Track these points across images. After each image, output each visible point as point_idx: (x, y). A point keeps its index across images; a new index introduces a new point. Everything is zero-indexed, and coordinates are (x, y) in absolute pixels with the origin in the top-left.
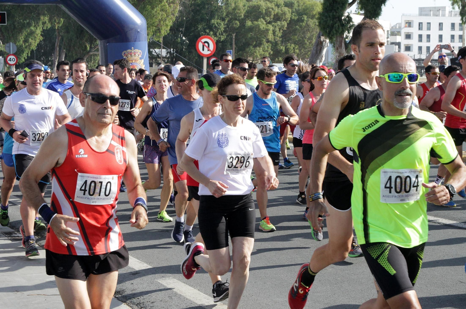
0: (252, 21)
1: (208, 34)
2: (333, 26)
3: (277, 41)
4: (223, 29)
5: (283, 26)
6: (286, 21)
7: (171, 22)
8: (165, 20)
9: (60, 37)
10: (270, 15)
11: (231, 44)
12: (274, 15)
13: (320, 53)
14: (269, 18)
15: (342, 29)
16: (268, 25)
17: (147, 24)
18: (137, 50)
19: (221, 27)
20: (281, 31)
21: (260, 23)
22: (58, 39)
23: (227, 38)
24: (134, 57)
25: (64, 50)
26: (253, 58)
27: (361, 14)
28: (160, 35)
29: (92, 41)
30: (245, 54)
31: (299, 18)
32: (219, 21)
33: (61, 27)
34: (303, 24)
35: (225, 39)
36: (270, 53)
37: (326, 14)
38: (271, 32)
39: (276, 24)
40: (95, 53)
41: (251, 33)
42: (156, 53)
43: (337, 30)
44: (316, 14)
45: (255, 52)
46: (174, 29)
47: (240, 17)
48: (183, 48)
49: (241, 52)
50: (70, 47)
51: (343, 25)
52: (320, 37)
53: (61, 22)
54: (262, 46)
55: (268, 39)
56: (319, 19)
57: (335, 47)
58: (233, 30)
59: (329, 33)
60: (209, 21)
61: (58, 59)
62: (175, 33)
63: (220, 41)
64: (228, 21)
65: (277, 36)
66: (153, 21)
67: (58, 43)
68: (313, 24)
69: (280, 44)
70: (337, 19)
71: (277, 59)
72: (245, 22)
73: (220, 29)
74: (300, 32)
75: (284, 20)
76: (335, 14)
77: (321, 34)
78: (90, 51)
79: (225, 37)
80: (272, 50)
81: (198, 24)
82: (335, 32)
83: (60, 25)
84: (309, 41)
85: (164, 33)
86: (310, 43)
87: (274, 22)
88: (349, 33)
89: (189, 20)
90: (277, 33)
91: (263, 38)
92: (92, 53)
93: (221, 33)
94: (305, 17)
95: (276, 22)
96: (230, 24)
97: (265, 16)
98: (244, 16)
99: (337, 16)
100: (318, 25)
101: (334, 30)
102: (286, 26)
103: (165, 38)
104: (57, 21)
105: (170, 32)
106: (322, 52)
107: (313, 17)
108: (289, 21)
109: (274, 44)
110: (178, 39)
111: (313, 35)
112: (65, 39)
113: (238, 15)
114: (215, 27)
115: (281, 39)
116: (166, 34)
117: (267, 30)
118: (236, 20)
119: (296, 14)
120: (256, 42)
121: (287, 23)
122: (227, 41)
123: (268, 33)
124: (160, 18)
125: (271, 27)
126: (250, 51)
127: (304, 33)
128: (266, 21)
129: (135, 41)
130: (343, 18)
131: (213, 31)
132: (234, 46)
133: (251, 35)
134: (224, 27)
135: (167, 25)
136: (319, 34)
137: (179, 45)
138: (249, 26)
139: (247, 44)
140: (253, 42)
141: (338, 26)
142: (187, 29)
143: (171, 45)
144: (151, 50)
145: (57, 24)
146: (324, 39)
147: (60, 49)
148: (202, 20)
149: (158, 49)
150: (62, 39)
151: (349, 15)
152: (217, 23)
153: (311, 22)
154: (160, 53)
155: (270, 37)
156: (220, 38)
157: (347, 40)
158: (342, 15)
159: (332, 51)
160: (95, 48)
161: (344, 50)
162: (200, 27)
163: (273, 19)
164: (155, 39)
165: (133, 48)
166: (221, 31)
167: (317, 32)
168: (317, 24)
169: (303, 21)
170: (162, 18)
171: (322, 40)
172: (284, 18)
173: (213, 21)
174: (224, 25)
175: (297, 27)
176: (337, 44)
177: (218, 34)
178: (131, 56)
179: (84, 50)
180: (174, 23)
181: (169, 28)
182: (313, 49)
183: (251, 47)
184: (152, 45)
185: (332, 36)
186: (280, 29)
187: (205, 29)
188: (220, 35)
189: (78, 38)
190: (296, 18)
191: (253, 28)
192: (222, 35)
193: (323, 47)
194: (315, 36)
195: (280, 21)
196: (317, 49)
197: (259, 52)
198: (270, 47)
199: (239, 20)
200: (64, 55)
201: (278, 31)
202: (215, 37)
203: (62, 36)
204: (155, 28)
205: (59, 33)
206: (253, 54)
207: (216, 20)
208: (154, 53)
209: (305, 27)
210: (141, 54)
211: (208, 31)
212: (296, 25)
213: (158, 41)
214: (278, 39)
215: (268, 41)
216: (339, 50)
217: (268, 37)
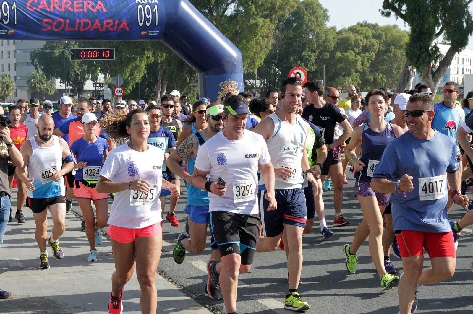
0: (341, 52)
1: (300, 66)
2: (420, 56)
3: (366, 71)
4: (313, 61)
5: (371, 57)
6: (375, 52)
7: (265, 54)
8: (260, 53)
9: (163, 70)
10: (359, 47)
11: (322, 75)
12: (363, 47)
13: (407, 82)
14: (358, 50)
15: (429, 59)
16: (357, 56)
17: (243, 57)
18: (233, 82)
19: (311, 58)
20: (370, 62)
21: (349, 54)
22: (161, 72)
23: (317, 69)
24: (230, 88)
25: (166, 82)
26: (342, 87)
27: (448, 44)
28: (254, 67)
29: (191, 73)
30: (335, 83)
31: (387, 49)
32: (310, 53)
33: (163, 61)
34: (390, 55)
35: (316, 70)
36: (358, 83)
37: (414, 45)
38: (359, 63)
39: (364, 55)
40: (194, 84)
41: (340, 64)
42: (251, 84)
43: (424, 59)
44: (403, 45)
45: (345, 82)
46: (268, 61)
47: (330, 48)
48: (276, 78)
49: (331, 82)
50: (171, 79)
51: (430, 55)
52: (408, 67)
53: (164, 56)
54: (351, 76)
55: (357, 69)
56: (406, 49)
57: (422, 76)
58: (324, 61)
59: (417, 63)
60: (300, 53)
61: (160, 91)
62: (269, 65)
63: (311, 71)
64: (319, 53)
65: (365, 66)
66: (248, 54)
67: (160, 76)
68: (400, 54)
69: (368, 74)
70: (424, 50)
71: (365, 88)
72: (335, 54)
73: (311, 60)
74: (387, 63)
75: (372, 51)
76: (422, 44)
77: (409, 63)
78: (189, 83)
79: (316, 68)
80: (361, 80)
81: (290, 56)
82: (422, 62)
83: (163, 59)
84: (397, 71)
85: (259, 64)
86: (397, 72)
87: (362, 53)
88: (436, 62)
89: (282, 53)
90: (365, 63)
91: (352, 68)
92: (191, 85)
93: (312, 64)
94: (393, 48)
95: (364, 53)
96: (320, 56)
97: (354, 48)
98: (334, 48)
99: (423, 47)
100: (405, 56)
101: (421, 60)
102: (374, 57)
103: (259, 69)
104: (160, 56)
105: (264, 64)
106: (409, 82)
107: (400, 48)
108: (377, 52)
109: (363, 74)
110: (271, 70)
111: (401, 64)
112: (166, 72)
113: (328, 47)
114: (306, 58)
115: (369, 69)
116: (261, 66)
117: (356, 61)
118: (326, 51)
119: (384, 45)
120: (346, 72)
121: (375, 54)
122: (317, 72)
123: (357, 63)
124: (255, 51)
125: (359, 58)
126: (339, 81)
127: (391, 63)
128: (355, 52)
129: (232, 73)
130: (430, 48)
131: (305, 63)
132: (324, 76)
133: (341, 65)
134: (315, 58)
135: (261, 58)
136: (406, 64)
137: (272, 76)
138: (338, 58)
139: (337, 75)
140: (343, 72)
141: (425, 56)
142: (279, 60)
143: (264, 76)
144: (246, 81)
145: (160, 58)
146: (411, 69)
147: (162, 81)
148: (294, 52)
149: (252, 80)
150: (165, 71)
151: (436, 45)
152: (308, 55)
153: (399, 52)
154: (255, 84)
155: (359, 67)
156: (311, 69)
157: (433, 69)
158: (429, 45)
159: (419, 80)
160: (194, 80)
161: (431, 78)
162: (292, 59)
163: (362, 50)
164: (250, 70)
165: (229, 79)
166: (312, 63)
167: (404, 62)
168: (404, 54)
169: (390, 52)
170: (256, 52)
171: (409, 69)
172: (372, 49)
173: (304, 53)
174: (315, 57)
175: (385, 57)
176: (424, 73)
177: (309, 65)
178: (228, 86)
179: (184, 82)
180: (268, 56)
181: (263, 60)
182: (401, 78)
183: (341, 77)
184: (247, 76)
185: (419, 65)
186: (368, 60)
187: (296, 61)
188: (311, 66)
189: (178, 71)
190: (384, 49)
191: (343, 59)
192: (313, 66)
193: (410, 77)
194: (402, 65)
195: (369, 52)
196: (404, 78)
197: (348, 81)
198: (359, 77)
199: (329, 52)
200: (166, 87)
201: (366, 61)
202: (306, 68)
203: (164, 69)
204: (250, 60)
205: (161, 66)
206: (342, 83)
207: (307, 52)
208: (248, 84)
209: (393, 57)
210: (237, 85)
211: (299, 62)
212: (384, 56)
213: (253, 73)
214: (367, 69)
215: (357, 71)
216: (426, 79)
217: (357, 67)
